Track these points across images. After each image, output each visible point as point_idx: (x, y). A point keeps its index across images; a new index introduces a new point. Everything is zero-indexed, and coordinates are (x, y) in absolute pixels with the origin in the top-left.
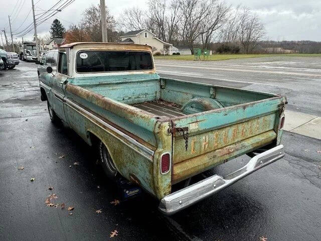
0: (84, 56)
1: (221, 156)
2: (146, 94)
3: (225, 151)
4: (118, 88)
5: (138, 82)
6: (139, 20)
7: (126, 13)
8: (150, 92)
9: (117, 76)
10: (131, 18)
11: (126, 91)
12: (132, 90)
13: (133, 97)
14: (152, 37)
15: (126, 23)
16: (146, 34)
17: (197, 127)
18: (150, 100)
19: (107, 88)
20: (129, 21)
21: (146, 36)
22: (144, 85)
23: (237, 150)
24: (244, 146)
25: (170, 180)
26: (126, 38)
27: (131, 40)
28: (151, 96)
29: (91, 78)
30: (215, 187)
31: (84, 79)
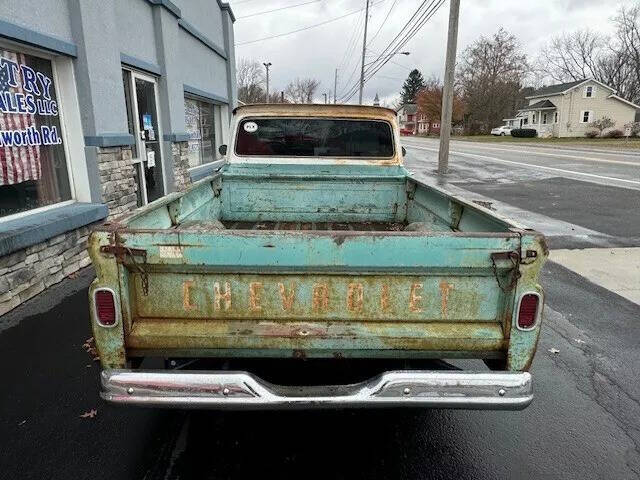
0: (251, 127)
1: (266, 337)
2: (371, 207)
3: (288, 329)
4: (308, 187)
5: (351, 180)
6: (588, 59)
7: (558, 46)
8: (382, 204)
9: (310, 166)
10: (567, 56)
11: (326, 196)
12: (340, 196)
13: (340, 210)
14: (605, 95)
15: (552, 66)
16: (590, 89)
17: (180, 256)
18: (379, 219)
19: (286, 186)
20: (562, 63)
21: (589, 94)
22: (367, 186)
23: (323, 337)
24: (350, 334)
25: (122, 344)
26: (539, 100)
27: (550, 104)
28: (380, 211)
29: (259, 167)
30: (226, 395)
31: (247, 166)
